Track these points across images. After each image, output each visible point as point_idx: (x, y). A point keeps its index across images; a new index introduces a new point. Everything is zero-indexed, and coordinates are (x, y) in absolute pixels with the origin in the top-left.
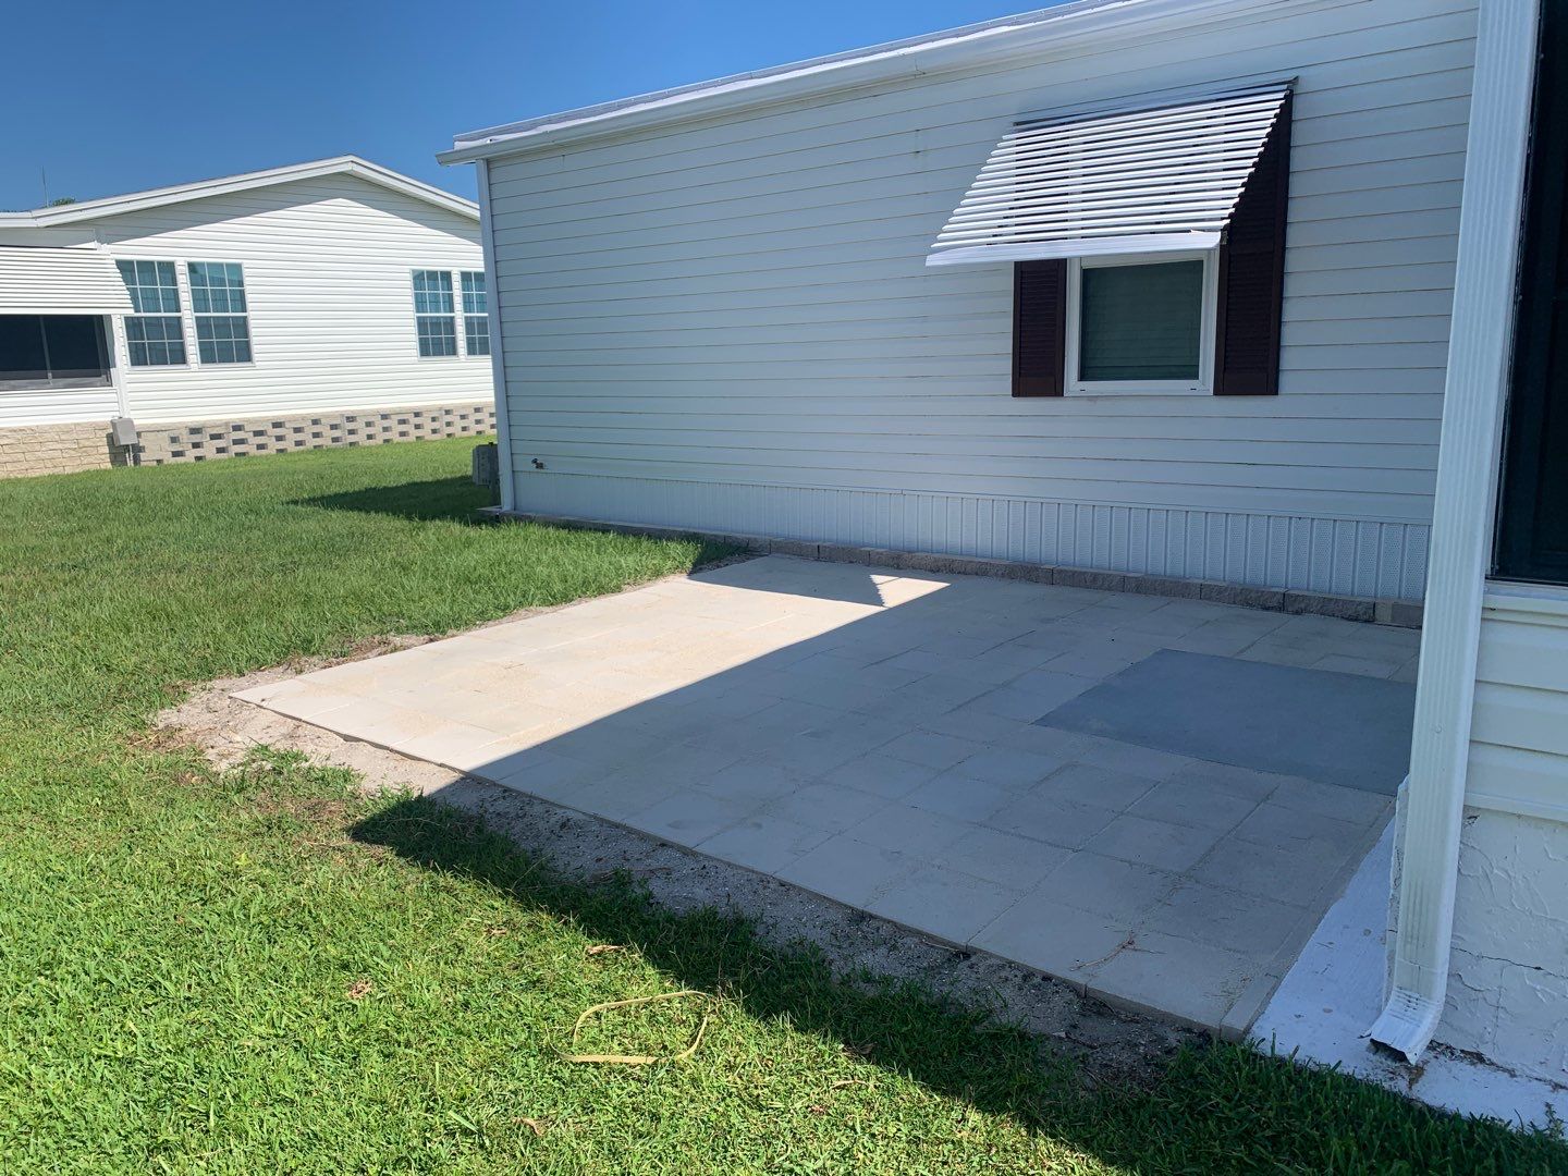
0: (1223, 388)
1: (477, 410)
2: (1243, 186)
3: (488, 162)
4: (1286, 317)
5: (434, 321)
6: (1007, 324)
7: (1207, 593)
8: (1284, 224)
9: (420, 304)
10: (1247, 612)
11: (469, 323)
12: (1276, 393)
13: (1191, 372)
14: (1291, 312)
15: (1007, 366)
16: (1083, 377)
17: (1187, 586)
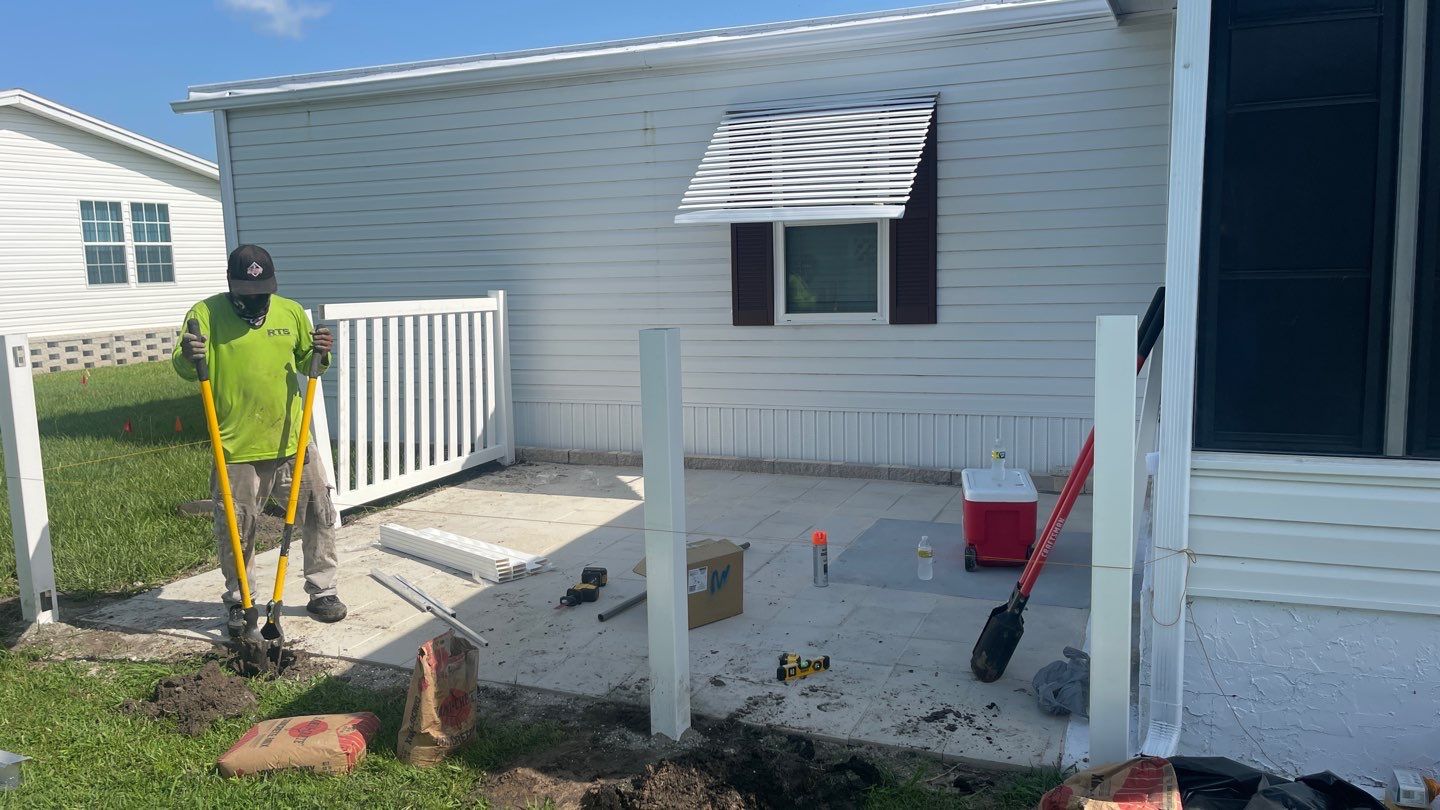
0: (897, 318)
1: (149, 336)
2: (915, 171)
3: (227, 113)
4: (940, 266)
5: (103, 250)
6: (727, 268)
7: (894, 475)
8: (935, 198)
9: (88, 232)
10: (926, 487)
11: (139, 251)
12: (936, 322)
13: (872, 307)
14: (943, 262)
15: (728, 301)
16: (789, 310)
17: (879, 470)
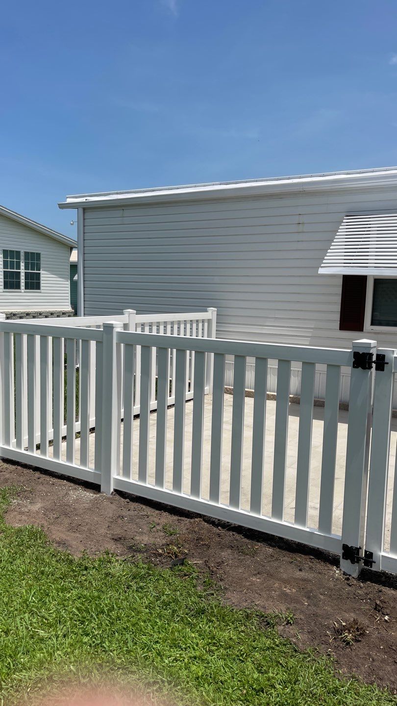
3: (84, 209)
5: (11, 273)
6: (338, 299)
9: (5, 265)
15: (337, 317)
16: (372, 324)
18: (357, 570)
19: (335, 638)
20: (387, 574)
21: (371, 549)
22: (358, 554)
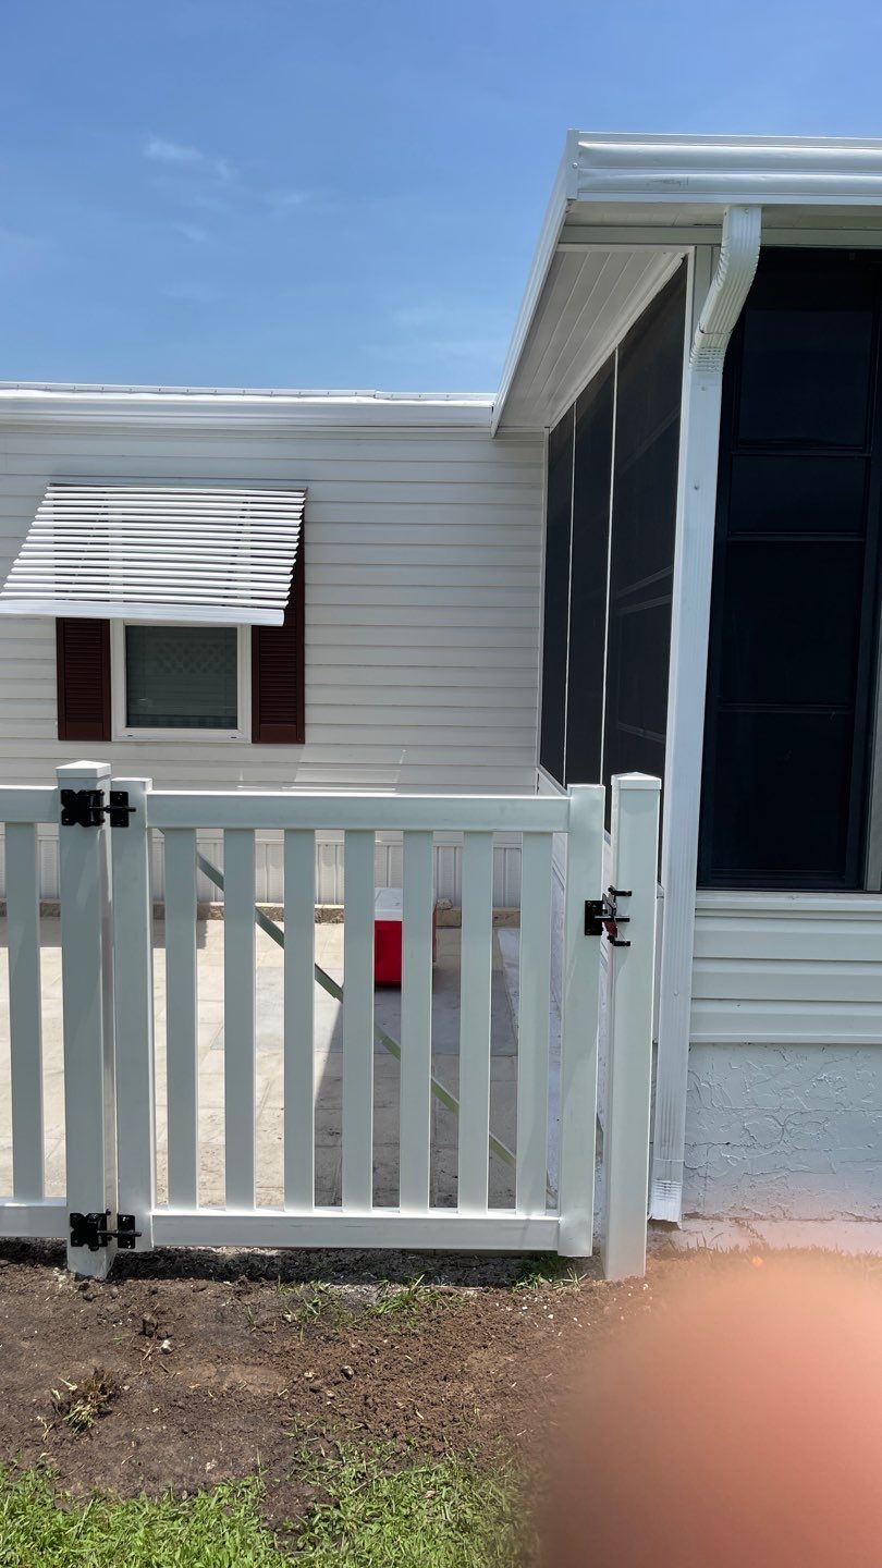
0: (259, 737)
4: (308, 681)
6: (51, 671)
12: (303, 743)
13: (232, 723)
14: (310, 676)
15: (52, 711)
16: (129, 724)
18: (105, 1263)
19: (54, 1426)
20: (169, 1251)
21: (130, 1210)
22: (104, 1226)
